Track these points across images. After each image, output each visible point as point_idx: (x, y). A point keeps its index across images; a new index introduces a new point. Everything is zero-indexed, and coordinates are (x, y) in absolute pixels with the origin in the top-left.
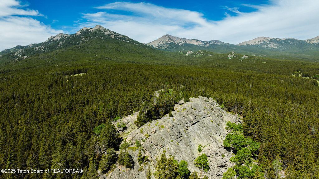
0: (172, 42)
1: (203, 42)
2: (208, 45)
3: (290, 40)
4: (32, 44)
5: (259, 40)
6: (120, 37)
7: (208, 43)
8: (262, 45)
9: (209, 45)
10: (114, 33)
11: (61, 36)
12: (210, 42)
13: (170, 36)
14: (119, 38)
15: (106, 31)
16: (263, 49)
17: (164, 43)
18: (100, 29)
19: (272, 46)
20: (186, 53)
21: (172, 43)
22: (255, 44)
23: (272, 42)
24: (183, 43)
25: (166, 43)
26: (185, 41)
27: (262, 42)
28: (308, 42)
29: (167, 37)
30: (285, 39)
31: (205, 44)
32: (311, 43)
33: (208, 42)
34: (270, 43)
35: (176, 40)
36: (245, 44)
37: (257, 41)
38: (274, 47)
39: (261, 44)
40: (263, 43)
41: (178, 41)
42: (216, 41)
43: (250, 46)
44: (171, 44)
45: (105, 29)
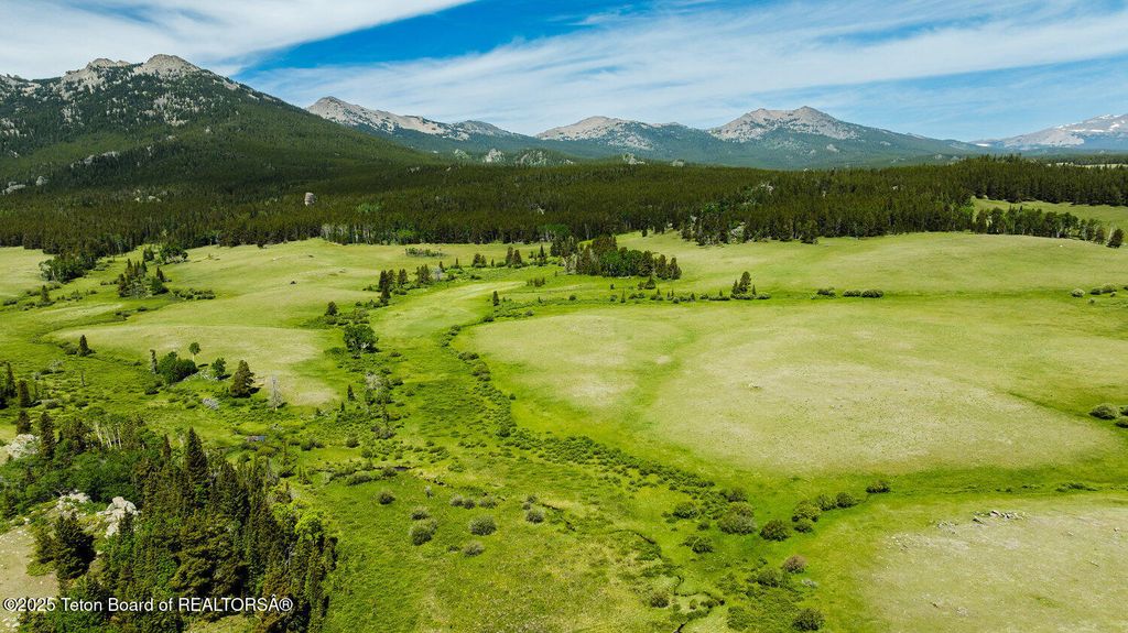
1: (444, 125)
2: (466, 136)
7: (460, 130)
8: (609, 140)
12: (462, 125)
13: (340, 101)
19: (635, 143)
21: (363, 124)
22: (586, 137)
23: (632, 133)
24: (391, 126)
26: (392, 121)
27: (604, 132)
28: (715, 135)
29: (333, 104)
30: (660, 127)
31: (455, 132)
32: (724, 139)
33: (457, 126)
34: (627, 136)
35: (368, 117)
36: (558, 137)
38: (642, 147)
39: (605, 138)
40: (609, 135)
42: (480, 124)
43: (573, 142)
45: (209, 72)
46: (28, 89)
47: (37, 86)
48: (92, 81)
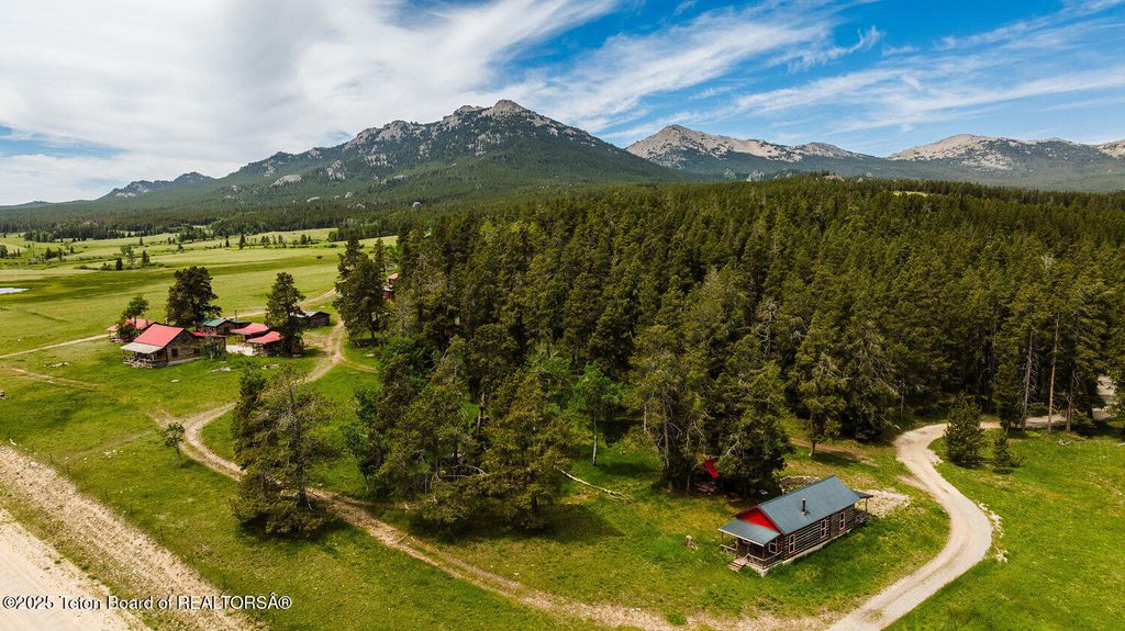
0: (691, 146)
1: (782, 148)
2: (798, 158)
3: (1050, 144)
4: (316, 149)
5: (955, 144)
6: (569, 132)
7: (798, 151)
8: (964, 160)
9: (800, 157)
10: (552, 121)
11: (401, 129)
12: (803, 147)
13: (683, 128)
14: (568, 135)
15: (533, 118)
16: (963, 171)
17: (668, 149)
18: (517, 110)
19: (994, 162)
20: (747, 176)
21: (693, 149)
22: (941, 156)
23: (993, 151)
24: (724, 150)
25: (675, 151)
26: (727, 146)
27: (963, 151)
28: (1107, 151)
29: (674, 131)
30: (1035, 143)
31: (789, 154)
32: (1115, 155)
33: (797, 149)
34: (987, 154)
35: (703, 142)
36: (911, 157)
37: (949, 146)
38: (1000, 167)
39: (960, 158)
40: (967, 153)
41: (710, 146)
42: (822, 146)
43: (925, 162)
44: (690, 153)
45: (529, 111)
46: (418, 132)
47: (424, 128)
48: (454, 122)
